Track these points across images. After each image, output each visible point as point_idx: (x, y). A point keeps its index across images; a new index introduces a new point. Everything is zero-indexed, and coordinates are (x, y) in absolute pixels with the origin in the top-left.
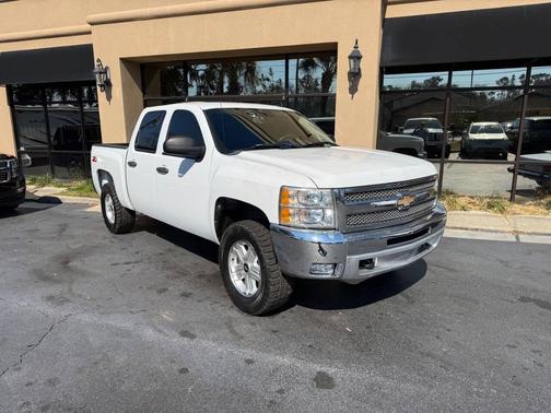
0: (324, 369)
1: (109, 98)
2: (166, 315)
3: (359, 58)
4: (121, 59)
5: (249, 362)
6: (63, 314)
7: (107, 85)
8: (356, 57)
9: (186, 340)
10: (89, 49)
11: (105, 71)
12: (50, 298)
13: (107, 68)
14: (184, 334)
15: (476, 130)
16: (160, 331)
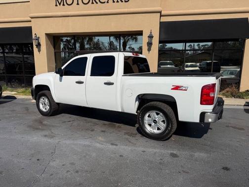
0: (172, 152)
1: (39, 51)
2: (100, 138)
3: (152, 37)
4: (46, 34)
5: (144, 151)
6: (57, 141)
7: (39, 45)
8: (151, 37)
9: (114, 146)
10: (30, 29)
11: (38, 39)
12: (45, 136)
13: (39, 37)
14: (112, 144)
15: (187, 66)
16: (102, 144)
